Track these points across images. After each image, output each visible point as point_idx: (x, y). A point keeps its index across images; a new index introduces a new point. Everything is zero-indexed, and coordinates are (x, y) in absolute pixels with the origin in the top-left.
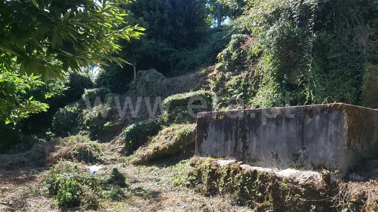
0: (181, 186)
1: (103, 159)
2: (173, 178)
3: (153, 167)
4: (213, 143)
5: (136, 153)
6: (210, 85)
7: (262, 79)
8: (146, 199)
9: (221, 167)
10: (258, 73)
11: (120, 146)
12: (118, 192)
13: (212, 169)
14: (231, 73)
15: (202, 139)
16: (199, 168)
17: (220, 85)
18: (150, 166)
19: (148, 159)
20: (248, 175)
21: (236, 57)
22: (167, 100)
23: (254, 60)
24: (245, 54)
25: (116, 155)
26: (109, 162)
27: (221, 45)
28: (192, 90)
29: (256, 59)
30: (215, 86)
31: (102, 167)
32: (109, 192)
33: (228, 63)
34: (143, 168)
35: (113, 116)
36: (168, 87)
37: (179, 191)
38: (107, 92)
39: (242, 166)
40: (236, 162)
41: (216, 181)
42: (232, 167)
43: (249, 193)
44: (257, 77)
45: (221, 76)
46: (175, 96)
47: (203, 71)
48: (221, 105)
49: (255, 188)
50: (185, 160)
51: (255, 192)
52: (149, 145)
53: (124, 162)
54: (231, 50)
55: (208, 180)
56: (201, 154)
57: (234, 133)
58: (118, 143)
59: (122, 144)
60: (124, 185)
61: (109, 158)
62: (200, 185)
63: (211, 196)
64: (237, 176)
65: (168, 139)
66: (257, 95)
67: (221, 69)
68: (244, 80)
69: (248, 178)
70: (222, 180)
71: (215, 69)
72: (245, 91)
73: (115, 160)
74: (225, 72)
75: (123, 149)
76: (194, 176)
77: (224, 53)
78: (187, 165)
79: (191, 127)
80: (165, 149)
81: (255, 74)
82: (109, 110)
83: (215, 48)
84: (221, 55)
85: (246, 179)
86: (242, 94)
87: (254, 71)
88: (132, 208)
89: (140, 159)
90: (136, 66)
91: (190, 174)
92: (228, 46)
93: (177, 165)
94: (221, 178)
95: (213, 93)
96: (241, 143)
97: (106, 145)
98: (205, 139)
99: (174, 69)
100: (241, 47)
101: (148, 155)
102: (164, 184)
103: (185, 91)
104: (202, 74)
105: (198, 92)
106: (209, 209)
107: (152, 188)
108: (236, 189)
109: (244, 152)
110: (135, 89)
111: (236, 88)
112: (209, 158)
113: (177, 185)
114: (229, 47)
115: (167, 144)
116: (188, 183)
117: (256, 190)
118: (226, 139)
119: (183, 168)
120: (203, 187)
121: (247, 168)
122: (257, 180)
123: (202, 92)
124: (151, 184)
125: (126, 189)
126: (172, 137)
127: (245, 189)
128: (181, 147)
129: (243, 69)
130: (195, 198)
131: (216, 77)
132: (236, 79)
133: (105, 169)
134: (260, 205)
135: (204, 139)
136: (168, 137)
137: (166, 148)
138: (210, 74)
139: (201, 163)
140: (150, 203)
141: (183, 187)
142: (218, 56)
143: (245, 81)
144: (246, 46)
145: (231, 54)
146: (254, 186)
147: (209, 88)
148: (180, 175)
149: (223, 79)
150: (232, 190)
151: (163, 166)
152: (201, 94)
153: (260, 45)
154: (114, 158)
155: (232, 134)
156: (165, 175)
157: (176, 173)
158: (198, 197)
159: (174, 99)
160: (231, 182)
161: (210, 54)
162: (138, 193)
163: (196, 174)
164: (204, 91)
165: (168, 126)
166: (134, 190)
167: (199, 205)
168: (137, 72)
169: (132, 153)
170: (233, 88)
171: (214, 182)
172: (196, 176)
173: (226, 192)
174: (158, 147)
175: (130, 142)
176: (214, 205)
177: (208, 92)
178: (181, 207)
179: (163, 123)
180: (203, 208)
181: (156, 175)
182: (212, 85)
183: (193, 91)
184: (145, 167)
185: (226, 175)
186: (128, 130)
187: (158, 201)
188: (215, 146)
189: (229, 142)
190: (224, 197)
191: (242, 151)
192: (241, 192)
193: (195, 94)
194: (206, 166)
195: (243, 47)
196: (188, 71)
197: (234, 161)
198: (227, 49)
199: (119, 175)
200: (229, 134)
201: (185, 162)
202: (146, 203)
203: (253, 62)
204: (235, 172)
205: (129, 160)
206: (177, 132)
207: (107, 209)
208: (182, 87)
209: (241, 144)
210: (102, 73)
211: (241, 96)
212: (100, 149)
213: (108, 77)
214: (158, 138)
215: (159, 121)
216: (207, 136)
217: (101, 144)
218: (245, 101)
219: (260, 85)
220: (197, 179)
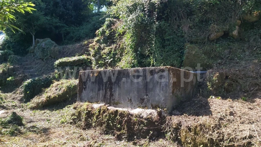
0: (66, 123)
1: (5, 106)
2: (60, 118)
3: (46, 111)
4: (90, 93)
5: (33, 101)
6: (90, 52)
7: (125, 50)
8: (38, 134)
9: (94, 109)
10: (123, 45)
11: (20, 96)
12: (16, 130)
13: (88, 111)
14: (105, 45)
15: (82, 90)
16: (79, 110)
17: (98, 52)
18: (43, 110)
19: (42, 105)
20: (112, 113)
21: (108, 34)
22: (57, 62)
23: (120, 37)
24: (114, 32)
25: (16, 102)
26: (10, 108)
27: (99, 25)
28: (77, 56)
29: (121, 36)
30: (94, 53)
31: (4, 111)
32: (8, 130)
33: (103, 38)
34: (38, 112)
35: (14, 73)
36: (59, 52)
37: (64, 127)
38: (10, 54)
39: (108, 108)
40: (105, 105)
41: (91, 119)
42: (102, 108)
43: (112, 125)
44: (122, 48)
45: (98, 46)
46: (64, 59)
47: (86, 42)
48: (98, 66)
49: (116, 122)
50: (70, 105)
51: (116, 124)
52: (43, 94)
53: (22, 108)
54: (106, 29)
55: (85, 118)
56: (81, 100)
57: (104, 85)
58: (18, 93)
59: (22, 94)
60: (21, 124)
61: (11, 104)
62: (80, 122)
63: (87, 129)
64: (105, 115)
65: (58, 90)
66: (122, 61)
67: (98, 41)
68: (113, 50)
69: (112, 116)
70: (95, 118)
71: (94, 41)
72: (114, 58)
73: (15, 106)
74: (101, 44)
75: (22, 98)
76: (76, 116)
77: (100, 30)
78: (71, 109)
79: (75, 82)
80: (55, 97)
81: (121, 46)
82: (11, 68)
83: (95, 27)
84: (99, 31)
85: (111, 116)
86: (112, 59)
87: (120, 45)
88: (26, 141)
89: (36, 105)
90: (35, 36)
91: (73, 114)
92: (103, 26)
93: (64, 109)
94: (94, 117)
95: (93, 58)
96: (109, 92)
97: (9, 94)
98: (85, 90)
99: (65, 39)
100: (112, 27)
101: (42, 102)
102: (53, 123)
103: (72, 56)
104: (85, 44)
105: (82, 57)
106: (84, 138)
107: (44, 126)
108: (104, 123)
109: (110, 98)
110: (33, 52)
111: (109, 56)
112: (87, 103)
113: (63, 123)
114: (104, 27)
115: (56, 93)
116: (71, 121)
117: (117, 123)
118: (99, 90)
119: (68, 111)
120: (81, 123)
121: (112, 109)
122: (117, 116)
123: (84, 57)
124: (43, 123)
125: (23, 127)
126: (60, 89)
127: (110, 123)
128: (68, 96)
129: (113, 42)
130: (75, 131)
131: (95, 47)
132: (108, 49)
133: (7, 113)
134: (119, 133)
135: (84, 90)
136: (58, 89)
137: (56, 96)
138: (91, 45)
139: (81, 107)
140: (41, 136)
141: (67, 124)
142: (96, 32)
143: (114, 51)
144: (115, 27)
145: (105, 32)
146: (116, 120)
147: (89, 55)
148: (65, 116)
149: (100, 49)
150: (101, 124)
151: (53, 110)
152: (84, 58)
153: (123, 27)
154: (14, 104)
155: (103, 86)
156: (55, 116)
157: (63, 114)
158: (78, 130)
159: (63, 61)
160: (101, 118)
161: (92, 30)
162: (32, 129)
163: (77, 115)
164: (86, 57)
165: (59, 81)
166: (29, 128)
167: (78, 135)
168: (35, 40)
169: (29, 101)
170: (106, 55)
171: (89, 119)
172: (77, 116)
173: (98, 126)
174: (50, 96)
175: (28, 92)
176: (89, 135)
177: (89, 57)
178: (64, 138)
179: (54, 78)
180: (80, 138)
181: (47, 116)
182: (92, 52)
183: (78, 56)
184: (39, 111)
185: (98, 114)
186: (26, 84)
187: (47, 135)
188: (91, 94)
189: (101, 91)
190: (96, 130)
191: (109, 97)
192: (107, 125)
193: (80, 58)
194: (84, 108)
195: (113, 27)
196: (75, 42)
197: (103, 104)
198: (103, 28)
199: (17, 117)
200: (101, 86)
201: (70, 106)
202: (38, 136)
203: (120, 38)
204: (104, 112)
205: (27, 106)
206: (65, 85)
207: (6, 143)
208: (70, 53)
209: (109, 93)
210: (6, 39)
211: (112, 61)
212: (3, 98)
213: (11, 43)
214: (50, 90)
215: (51, 77)
216: (86, 88)
217: (4, 94)
218: (114, 65)
219: (123, 54)
220: (77, 118)
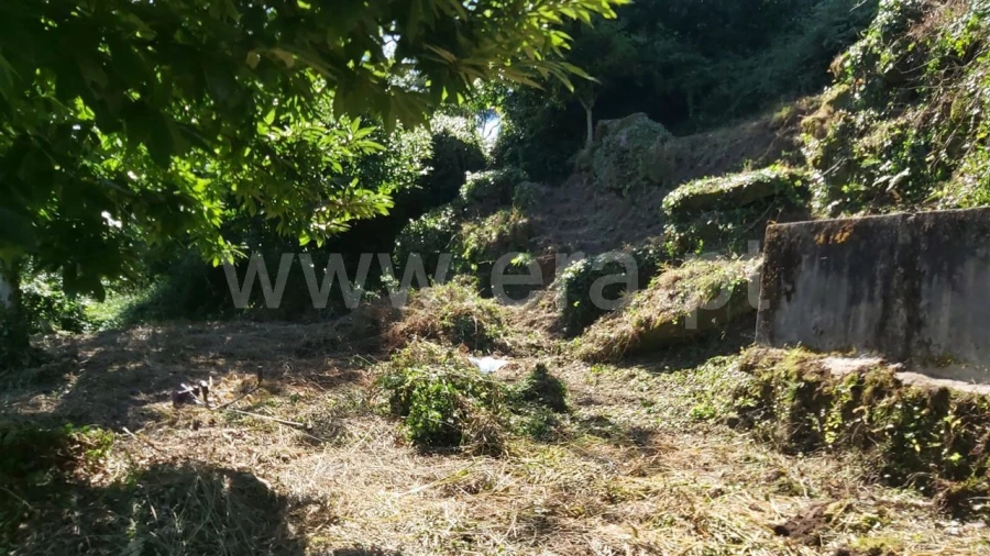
0: (711, 421)
1: (508, 344)
2: (689, 400)
3: (635, 370)
4: (811, 311)
5: (591, 334)
6: (803, 150)
7: (976, 125)
8: (617, 446)
9: (833, 376)
10: (963, 107)
11: (550, 315)
12: (549, 422)
13: (807, 382)
14: (872, 112)
15: (778, 298)
16: (766, 377)
17: (838, 149)
18: (627, 367)
19: (622, 350)
20: (919, 400)
21: (891, 66)
22: (673, 197)
23: (952, 72)
24: (922, 53)
25: (539, 336)
26: (523, 351)
27: (844, 34)
28: (750, 167)
29: (957, 68)
30: (820, 153)
31: (507, 362)
32: (526, 419)
33: (866, 84)
34: (608, 372)
35: (532, 240)
36: (679, 160)
37: (706, 433)
38: (518, 180)
39: (900, 376)
40: (881, 363)
41: (817, 414)
42: (868, 377)
43: (921, 452)
44: (958, 120)
45: (841, 122)
46: (699, 183)
47: (784, 112)
48: (836, 206)
49: (941, 440)
50: (725, 358)
51: (940, 449)
52: (624, 313)
53: (559, 354)
54: (877, 45)
55: (792, 409)
56: (775, 339)
57: (879, 282)
58: (543, 306)
59: (555, 309)
60: (561, 408)
61: (524, 341)
62: (768, 422)
63: (800, 455)
64: (884, 403)
65: (677, 300)
66: (956, 176)
67: (841, 102)
68: (914, 132)
69: (920, 410)
70: (835, 412)
71: (824, 103)
72: (917, 163)
73: (538, 348)
74: (855, 111)
75: (556, 323)
76: (750, 397)
77: (853, 54)
78: (730, 370)
79: (745, 268)
80: (666, 325)
81: (952, 112)
82: (523, 224)
83: (825, 43)
84: (845, 60)
85: (913, 413)
86: (906, 172)
87: (948, 105)
88: (583, 463)
89: (600, 349)
90: (593, 110)
91: (740, 391)
92: (866, 33)
93: (699, 368)
94: (832, 407)
95: (815, 174)
96: (902, 311)
97: (517, 309)
98: (789, 300)
99: (697, 112)
100: (910, 34)
101: (622, 339)
102: (666, 415)
103: (728, 171)
104: (781, 122)
105: (768, 173)
106: (795, 485)
107: (632, 419)
108: (880, 438)
109: (909, 337)
110: (588, 169)
111: (889, 157)
112: (797, 353)
113: (701, 418)
114: (869, 37)
115: (673, 311)
116: (734, 415)
117: (943, 447)
118: (854, 300)
119: (719, 376)
120: (775, 429)
121: (917, 382)
122: (947, 415)
123: (778, 170)
124: (630, 412)
125: (567, 416)
126: (686, 295)
127: (909, 441)
128: (714, 321)
129: (914, 99)
130: (752, 453)
131: (826, 125)
132: (890, 130)
133: (515, 367)
134: (955, 487)
135: (784, 299)
136: (678, 293)
137: (671, 322)
138: (807, 119)
139: (773, 364)
140: (630, 456)
141: (717, 423)
142: (833, 64)
143: (917, 136)
144: (927, 30)
145: (877, 57)
146: (937, 432)
147: (801, 160)
148: (709, 394)
149: (848, 131)
150: (865, 442)
151: (662, 370)
152: (777, 177)
153: (973, 19)
154: (534, 342)
155: (872, 283)
156: (668, 392)
157: (698, 388)
158: (761, 453)
159: (695, 192)
160: (865, 417)
161: (809, 62)
162: (598, 428)
163: (758, 394)
164: (785, 169)
165: (678, 264)
166: (587, 421)
167: (763, 472)
168: (594, 124)
169: (580, 333)
170: (880, 157)
171: (811, 416)
172: (756, 398)
173: (849, 445)
174: (649, 320)
175: (576, 304)
176: (812, 476)
177: (798, 171)
178: (712, 474)
179: (663, 256)
180: (778, 482)
181: (642, 391)
182: (812, 148)
183: (753, 169)
184: (612, 368)
185: (850, 399)
186: (569, 275)
187: (651, 452)
188: (817, 317)
189: (863, 307)
190: (840, 460)
191: (902, 334)
192: (893, 449)
193: (760, 178)
194: (786, 372)
195: (917, 33)
196: (738, 116)
197: (876, 361)
198: (863, 43)
199: (550, 382)
200: (864, 284)
201: (724, 362)
202: (618, 454)
203: (948, 74)
204: (879, 392)
205: (572, 349)
206: (703, 281)
207: (523, 460)
208: (720, 161)
209: (901, 315)
210: (507, 132)
211: (903, 183)
212: (503, 319)
213: (521, 142)
214: (649, 298)
215: (651, 252)
216: (793, 290)
217: (504, 308)
218: (916, 195)
219: (967, 145)
220: (760, 405)
